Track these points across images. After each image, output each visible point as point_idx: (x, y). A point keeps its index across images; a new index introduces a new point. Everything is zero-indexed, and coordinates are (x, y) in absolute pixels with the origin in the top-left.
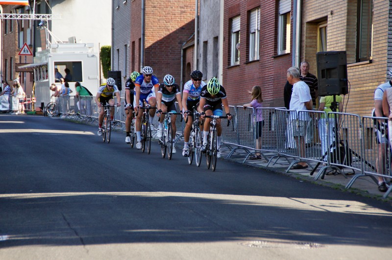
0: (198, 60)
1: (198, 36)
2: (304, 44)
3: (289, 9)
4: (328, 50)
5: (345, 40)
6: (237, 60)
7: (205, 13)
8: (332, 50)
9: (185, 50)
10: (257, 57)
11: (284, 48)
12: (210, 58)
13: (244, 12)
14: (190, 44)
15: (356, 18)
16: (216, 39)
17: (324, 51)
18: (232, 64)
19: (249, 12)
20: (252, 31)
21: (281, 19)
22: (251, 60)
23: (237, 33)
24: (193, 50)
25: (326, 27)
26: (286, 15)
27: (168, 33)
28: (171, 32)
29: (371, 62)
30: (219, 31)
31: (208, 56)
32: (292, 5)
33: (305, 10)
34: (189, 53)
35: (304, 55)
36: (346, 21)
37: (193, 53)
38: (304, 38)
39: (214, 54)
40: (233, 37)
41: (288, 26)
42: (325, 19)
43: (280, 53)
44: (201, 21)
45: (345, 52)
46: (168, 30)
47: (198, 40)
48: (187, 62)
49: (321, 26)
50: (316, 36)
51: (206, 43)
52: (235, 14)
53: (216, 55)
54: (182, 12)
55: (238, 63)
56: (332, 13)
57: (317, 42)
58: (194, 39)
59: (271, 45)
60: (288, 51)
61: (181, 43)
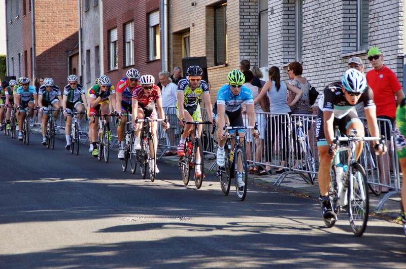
0: (82, 66)
1: (82, 46)
2: (171, 51)
3: (158, 22)
4: (192, 56)
5: (205, 48)
6: (115, 66)
7: (87, 26)
8: (195, 56)
9: (71, 58)
10: (132, 63)
11: (155, 54)
12: (93, 64)
13: (120, 25)
14: (75, 52)
15: (213, 29)
16: (97, 48)
17: (188, 57)
18: (112, 69)
19: (124, 25)
20: (128, 41)
21: (151, 31)
22: (127, 65)
23: (115, 42)
24: (78, 58)
25: (189, 37)
26: (155, 27)
27: (56, 43)
28: (58, 42)
29: (227, 65)
30: (99, 41)
31: (91, 63)
32: (160, 18)
33: (171, 22)
34: (74, 60)
35: (172, 60)
36: (205, 32)
37: (78, 60)
38: (171, 46)
39: (96, 60)
40: (112, 46)
41: (158, 37)
42: (188, 30)
43: (151, 59)
44: (84, 33)
45: (205, 58)
46: (56, 41)
47: (82, 49)
48: (73, 68)
49: (185, 36)
50: (181, 45)
51: (88, 51)
52: (112, 27)
53: (98, 61)
54: (67, 25)
55: (117, 68)
56: (193, 25)
57: (181, 49)
58: (78, 48)
59: (144, 52)
60: (158, 57)
61: (67, 51)
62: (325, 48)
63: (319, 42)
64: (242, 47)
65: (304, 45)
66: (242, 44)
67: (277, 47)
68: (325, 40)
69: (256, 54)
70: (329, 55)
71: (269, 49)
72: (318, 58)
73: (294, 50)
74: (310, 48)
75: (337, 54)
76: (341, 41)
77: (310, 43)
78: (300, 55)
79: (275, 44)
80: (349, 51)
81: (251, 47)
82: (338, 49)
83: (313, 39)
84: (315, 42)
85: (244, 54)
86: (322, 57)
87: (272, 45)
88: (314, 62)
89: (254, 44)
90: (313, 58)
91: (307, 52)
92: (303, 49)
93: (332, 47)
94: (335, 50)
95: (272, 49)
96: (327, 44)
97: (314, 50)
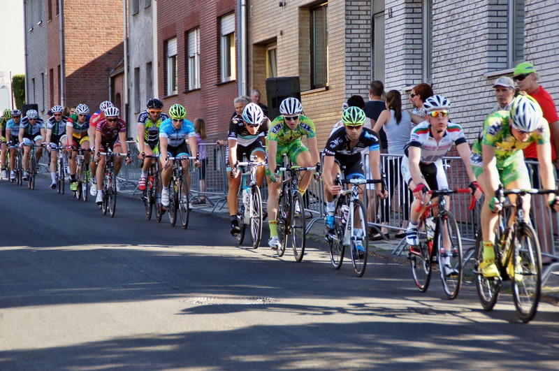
0: (129, 90)
1: (128, 62)
2: (251, 69)
3: (233, 30)
4: (279, 76)
5: (297, 64)
6: (174, 89)
7: (135, 35)
8: (283, 75)
9: (113, 79)
10: (198, 86)
11: (229, 74)
12: (143, 87)
13: (181, 33)
14: (119, 71)
15: (309, 38)
16: (150, 64)
17: (275, 77)
18: (169, 94)
19: (187, 33)
20: (191, 55)
21: (224, 41)
22: (190, 88)
23: (174, 57)
24: (123, 79)
25: (275, 50)
26: (229, 36)
27: (92, 59)
28: (96, 57)
29: (327, 89)
30: (152, 55)
31: (141, 85)
32: (236, 24)
33: (250, 29)
34: (118, 81)
35: (252, 82)
36: (297, 42)
37: (123, 82)
38: (251, 63)
39: (147, 82)
40: (170, 62)
41: (233, 50)
42: (274, 40)
43: (224, 80)
44: (131, 44)
45: (297, 78)
46: (93, 56)
47: (128, 67)
48: (116, 93)
49: (269, 49)
50: (265, 61)
51: (137, 70)
52: (170, 36)
53: (150, 84)
54: (108, 34)
55: (176, 93)
56: (281, 34)
57: (265, 67)
58: (123, 65)
59: (214, 71)
60: (233, 77)
61: (108, 70)
62: (464, 65)
63: (454, 56)
64: (349, 64)
65: (434, 60)
66: (349, 59)
67: (398, 64)
68: (463, 54)
69: (369, 73)
70: (469, 75)
71: (386, 66)
72: (453, 78)
73: (420, 67)
74: (442, 64)
75: (481, 72)
76: (486, 54)
77: (443, 58)
78: (429, 75)
79: (395, 59)
80: (497, 69)
81: (361, 64)
82: (482, 66)
83: (446, 52)
84: (449, 57)
85: (352, 73)
86: (459, 77)
87: (390, 60)
88: (448, 84)
89: (365, 59)
90: (447, 79)
91: (439, 70)
92: (433, 66)
93: (473, 63)
94: (477, 67)
95: (391, 65)
96: (466, 58)
97: (448, 68)
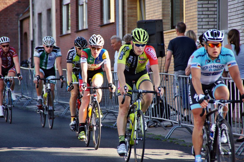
0: (33, 30)
1: (33, 9)
2: (126, 14)
4: (147, 19)
5: (161, 10)
6: (68, 29)
8: (150, 18)
9: (22, 21)
10: (86, 26)
11: (109, 18)
12: (44, 28)
14: (26, 16)
16: (49, 11)
17: (144, 19)
18: (64, 32)
20: (81, 3)
22: (80, 29)
23: (68, 5)
24: (29, 21)
27: (6, 6)
28: (8, 5)
30: (51, 4)
31: (43, 26)
34: (25, 23)
35: (126, 23)
37: (29, 24)
38: (126, 9)
39: (47, 24)
40: (64, 9)
43: (105, 22)
45: (161, 20)
46: (6, 4)
47: (33, 12)
48: (24, 32)
50: (136, 8)
51: (40, 15)
53: (50, 25)
55: (69, 32)
57: (137, 12)
58: (29, 11)
59: (98, 15)
60: (112, 20)
61: (18, 15)
64: (201, 9)
66: (201, 6)
67: (238, 9)
69: (215, 16)
71: (229, 11)
79: (236, 6)
81: (210, 9)
85: (202, 16)
87: (232, 6)
89: (213, 6)
95: (232, 10)
